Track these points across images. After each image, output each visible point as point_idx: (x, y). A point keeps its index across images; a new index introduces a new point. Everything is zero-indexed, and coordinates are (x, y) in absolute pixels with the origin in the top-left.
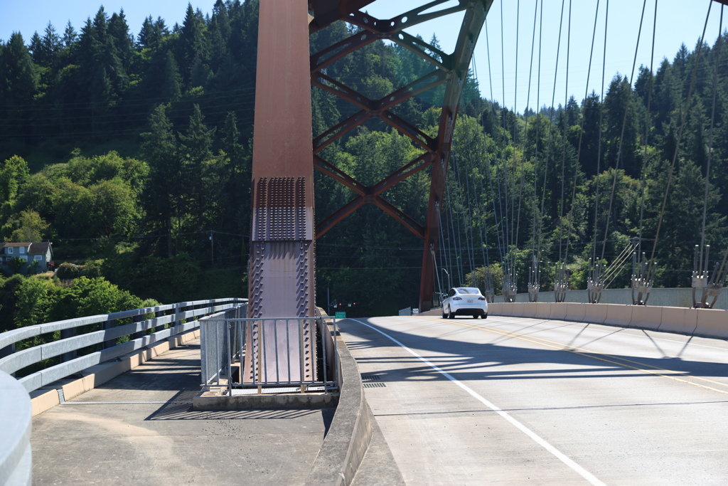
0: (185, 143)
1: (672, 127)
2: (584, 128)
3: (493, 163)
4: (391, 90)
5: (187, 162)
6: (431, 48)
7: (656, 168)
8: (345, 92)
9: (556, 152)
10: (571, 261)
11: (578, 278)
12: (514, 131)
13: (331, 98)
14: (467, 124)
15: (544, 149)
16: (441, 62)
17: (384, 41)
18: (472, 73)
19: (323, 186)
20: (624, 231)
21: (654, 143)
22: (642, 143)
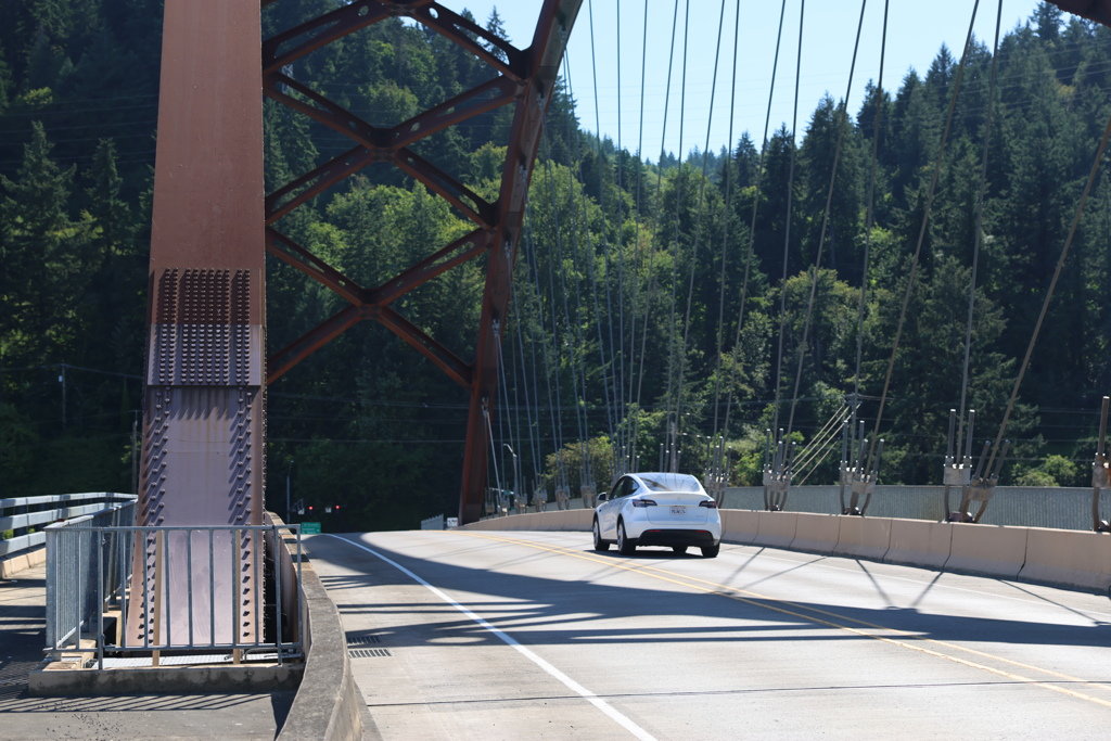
0: (13, 195)
1: (923, 195)
2: (766, 191)
3: (600, 250)
4: (413, 110)
5: (17, 232)
6: (488, 35)
7: (892, 269)
8: (326, 110)
9: (714, 234)
10: (738, 434)
11: (752, 466)
12: (641, 194)
13: (300, 121)
14: (552, 177)
15: (693, 228)
16: (507, 62)
17: (402, 18)
18: (563, 84)
19: (282, 285)
20: (835, 382)
21: (890, 225)
22: (870, 224)
